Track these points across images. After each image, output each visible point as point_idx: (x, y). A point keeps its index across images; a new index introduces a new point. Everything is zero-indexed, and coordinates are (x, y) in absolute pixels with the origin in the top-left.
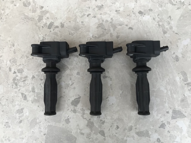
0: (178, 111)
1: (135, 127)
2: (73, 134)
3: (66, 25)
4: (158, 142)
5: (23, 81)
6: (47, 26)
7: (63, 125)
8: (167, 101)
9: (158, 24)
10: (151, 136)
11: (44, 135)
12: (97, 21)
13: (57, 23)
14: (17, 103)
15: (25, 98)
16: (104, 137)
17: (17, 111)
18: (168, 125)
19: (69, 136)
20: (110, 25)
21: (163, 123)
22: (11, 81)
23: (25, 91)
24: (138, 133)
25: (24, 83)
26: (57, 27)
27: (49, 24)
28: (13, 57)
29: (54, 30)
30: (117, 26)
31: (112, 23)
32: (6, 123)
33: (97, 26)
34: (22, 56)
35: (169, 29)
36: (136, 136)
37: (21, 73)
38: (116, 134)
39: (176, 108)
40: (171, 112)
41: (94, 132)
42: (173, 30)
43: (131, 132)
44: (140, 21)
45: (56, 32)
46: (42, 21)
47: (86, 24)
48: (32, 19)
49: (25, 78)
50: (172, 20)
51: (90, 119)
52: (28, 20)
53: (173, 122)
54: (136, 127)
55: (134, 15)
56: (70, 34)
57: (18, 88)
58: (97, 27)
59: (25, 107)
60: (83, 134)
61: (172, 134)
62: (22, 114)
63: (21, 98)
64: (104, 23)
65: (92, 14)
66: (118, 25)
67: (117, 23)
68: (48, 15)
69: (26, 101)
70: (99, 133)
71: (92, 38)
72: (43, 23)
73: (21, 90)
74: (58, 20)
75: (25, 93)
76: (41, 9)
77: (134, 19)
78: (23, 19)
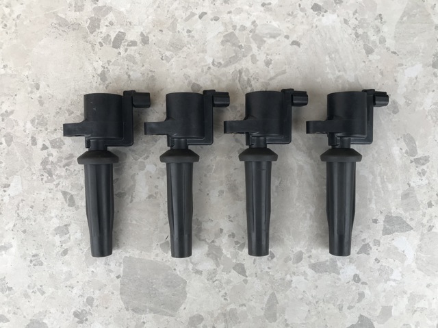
0: (397, 217)
1: (307, 255)
2: (178, 273)
3: (154, 38)
4: (355, 281)
5: (64, 166)
6: (110, 42)
7: (157, 255)
8: (374, 197)
9: (354, 32)
10: (341, 271)
11: (118, 277)
12: (222, 29)
13: (132, 35)
14: (54, 213)
15: (71, 201)
16: (244, 278)
17: (56, 230)
18: (376, 247)
19: (170, 277)
20: (250, 36)
21: (366, 242)
22: (38, 166)
23: (70, 186)
24: (314, 267)
25: (67, 169)
26: (133, 43)
27: (115, 38)
28: (40, 114)
29: (126, 50)
30: (265, 39)
31: (255, 32)
32: (34, 256)
33: (222, 39)
34: (58, 110)
35: (378, 43)
36: (310, 272)
37: (60, 147)
38: (269, 270)
39: (392, 211)
40: (381, 219)
41: (222, 267)
42: (387, 45)
43: (299, 264)
44: (316, 27)
45: (130, 56)
46: (99, 31)
47: (197, 37)
48: (76, 26)
49: (67, 158)
50: (385, 22)
51: (213, 241)
52: (65, 29)
53: (385, 240)
54: (310, 254)
55: (302, 14)
56: (162, 60)
57: (54, 180)
58: (223, 43)
59: (72, 221)
60: (199, 272)
61: (384, 264)
62: (68, 235)
63: (62, 203)
64: (237, 32)
65: (209, 12)
66: (268, 36)
67: (267, 31)
68: (111, 17)
69: (73, 208)
70: (234, 268)
71: (211, 66)
72: (102, 35)
73: (61, 185)
74: (135, 27)
75: (71, 190)
76: (95, 4)
77: (302, 22)
78: (55, 27)
